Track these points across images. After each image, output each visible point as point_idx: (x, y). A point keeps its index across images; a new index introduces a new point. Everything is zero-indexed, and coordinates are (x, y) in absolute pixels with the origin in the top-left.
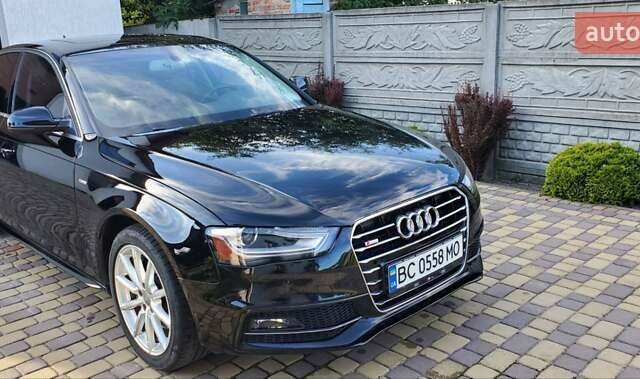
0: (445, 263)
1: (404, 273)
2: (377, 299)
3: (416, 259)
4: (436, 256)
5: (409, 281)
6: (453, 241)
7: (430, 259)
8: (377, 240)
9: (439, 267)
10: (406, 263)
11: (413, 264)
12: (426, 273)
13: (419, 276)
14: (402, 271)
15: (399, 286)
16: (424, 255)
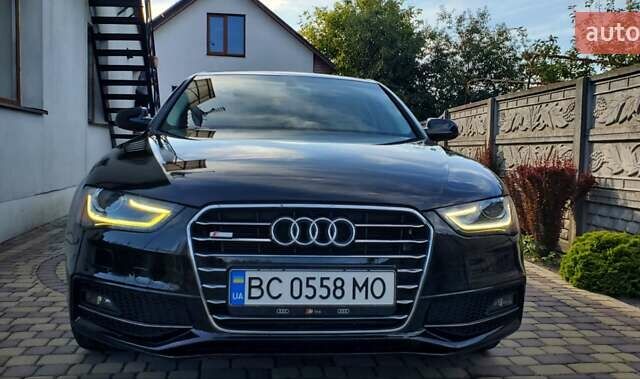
0: (347, 301)
1: (259, 287)
2: (214, 309)
3: (287, 276)
4: (329, 284)
5: (266, 301)
6: (372, 275)
7: (316, 283)
8: (230, 235)
9: (331, 301)
10: (266, 275)
11: (280, 281)
12: (303, 301)
13: (286, 300)
14: (255, 283)
15: (248, 302)
16: (303, 275)
